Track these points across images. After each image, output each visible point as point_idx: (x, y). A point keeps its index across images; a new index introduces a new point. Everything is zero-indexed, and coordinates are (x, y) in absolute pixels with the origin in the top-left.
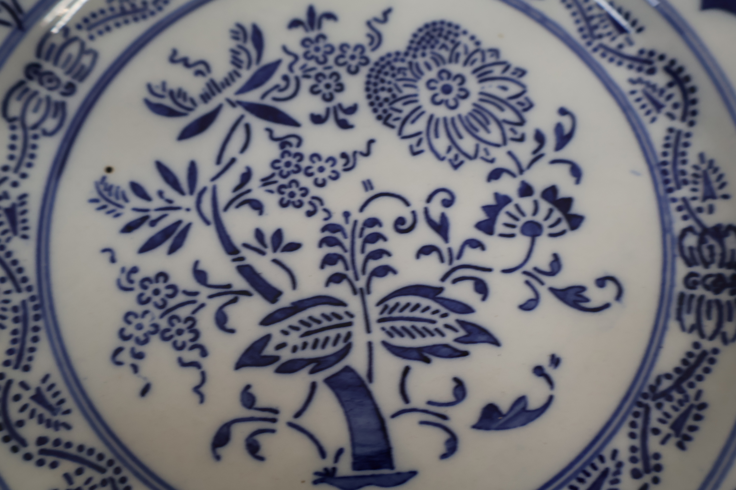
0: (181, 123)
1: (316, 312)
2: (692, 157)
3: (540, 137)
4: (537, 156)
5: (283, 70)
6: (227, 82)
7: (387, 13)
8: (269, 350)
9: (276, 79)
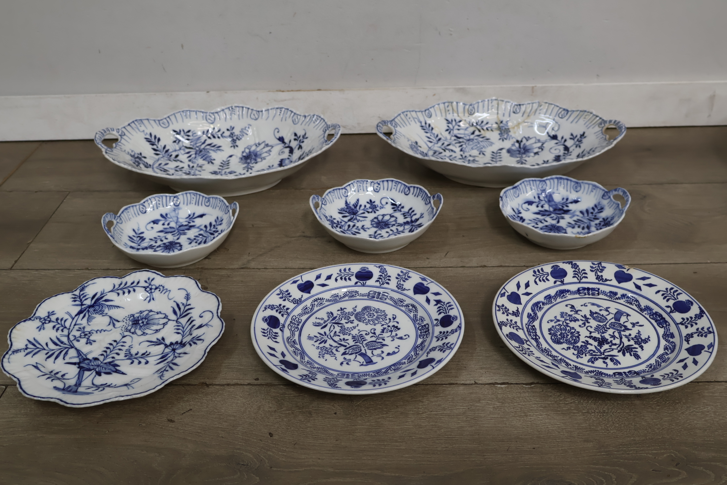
0: (321, 327)
1: (354, 347)
2: (418, 317)
3: (390, 319)
4: (390, 322)
5: (338, 317)
6: (328, 320)
7: (356, 307)
8: (347, 353)
9: (337, 318)
